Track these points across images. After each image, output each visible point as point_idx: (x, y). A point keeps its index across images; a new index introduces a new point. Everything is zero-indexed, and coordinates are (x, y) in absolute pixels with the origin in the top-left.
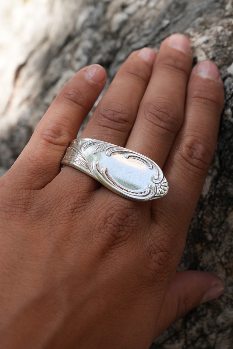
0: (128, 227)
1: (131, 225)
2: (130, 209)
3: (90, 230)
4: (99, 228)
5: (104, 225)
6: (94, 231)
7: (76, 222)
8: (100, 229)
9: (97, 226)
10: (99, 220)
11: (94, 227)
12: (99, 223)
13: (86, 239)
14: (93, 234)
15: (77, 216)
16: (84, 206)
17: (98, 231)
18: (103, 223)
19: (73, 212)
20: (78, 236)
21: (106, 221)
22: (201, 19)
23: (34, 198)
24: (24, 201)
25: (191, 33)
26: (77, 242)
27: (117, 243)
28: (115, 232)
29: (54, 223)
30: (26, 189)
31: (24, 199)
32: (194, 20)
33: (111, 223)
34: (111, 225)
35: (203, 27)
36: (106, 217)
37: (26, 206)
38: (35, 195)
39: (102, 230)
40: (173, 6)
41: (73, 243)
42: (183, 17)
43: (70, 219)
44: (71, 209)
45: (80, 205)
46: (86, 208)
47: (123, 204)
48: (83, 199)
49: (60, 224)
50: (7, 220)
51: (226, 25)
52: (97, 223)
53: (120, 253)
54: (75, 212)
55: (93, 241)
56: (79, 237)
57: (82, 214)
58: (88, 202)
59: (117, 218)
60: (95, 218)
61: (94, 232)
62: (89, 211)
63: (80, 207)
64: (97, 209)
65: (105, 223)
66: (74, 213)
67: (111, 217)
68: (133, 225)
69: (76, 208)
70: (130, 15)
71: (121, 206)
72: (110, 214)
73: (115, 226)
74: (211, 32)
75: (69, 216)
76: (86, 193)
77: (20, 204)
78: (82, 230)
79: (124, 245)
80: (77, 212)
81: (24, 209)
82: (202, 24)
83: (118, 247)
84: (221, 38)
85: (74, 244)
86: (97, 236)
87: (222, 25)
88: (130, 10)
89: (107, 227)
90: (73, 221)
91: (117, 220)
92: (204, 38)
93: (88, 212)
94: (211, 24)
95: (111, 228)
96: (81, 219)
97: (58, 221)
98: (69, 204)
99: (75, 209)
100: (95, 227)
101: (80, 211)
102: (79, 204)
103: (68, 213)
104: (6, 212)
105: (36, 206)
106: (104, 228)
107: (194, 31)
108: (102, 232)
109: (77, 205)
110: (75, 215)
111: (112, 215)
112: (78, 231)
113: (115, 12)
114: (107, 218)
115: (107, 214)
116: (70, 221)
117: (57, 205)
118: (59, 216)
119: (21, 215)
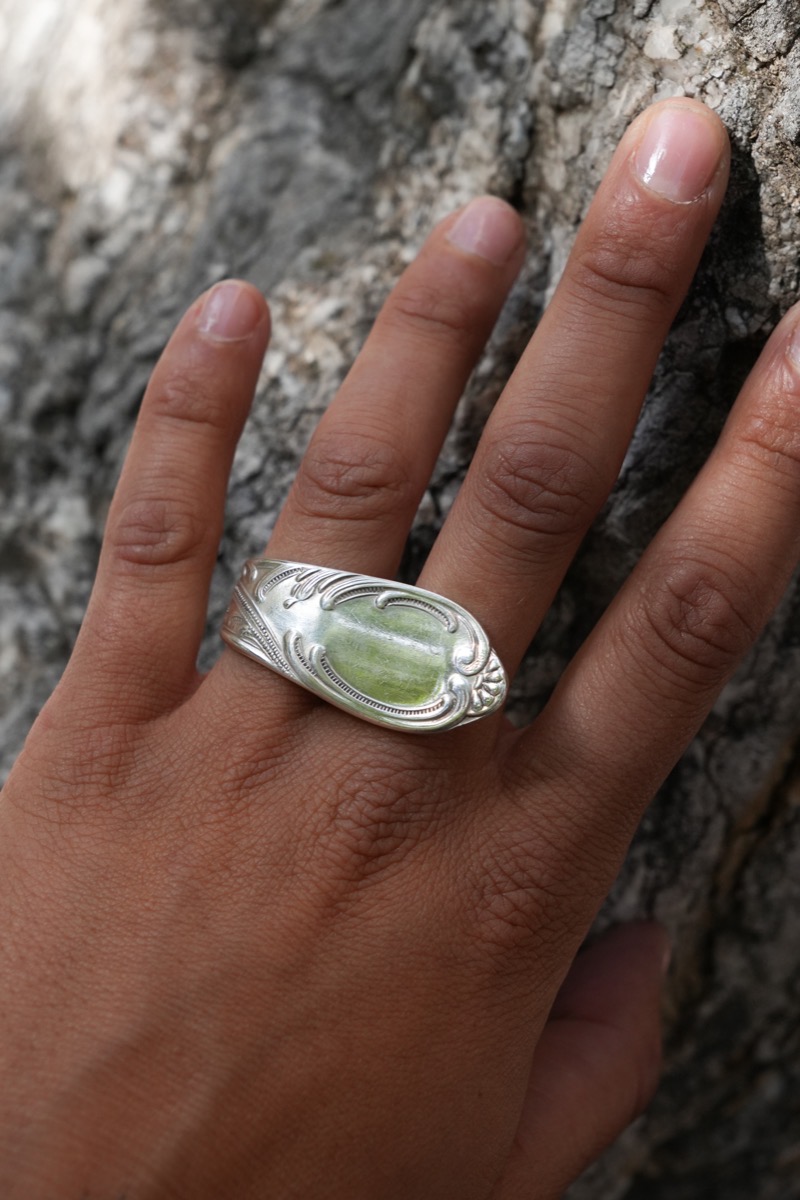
0: (405, 826)
1: (416, 817)
2: (410, 772)
3: (286, 837)
4: (313, 833)
5: (329, 826)
6: (299, 840)
7: (248, 815)
8: (318, 836)
9: (307, 827)
10: (316, 811)
11: (301, 829)
12: (314, 820)
13: (276, 864)
14: (296, 849)
15: (252, 797)
16: (273, 766)
17: (311, 842)
18: (327, 819)
19: (239, 788)
20: (254, 856)
21: (336, 812)
22: (312, 253)
23: (133, 750)
24: (106, 761)
25: (292, 294)
26: (249, 875)
27: (373, 872)
28: (361, 842)
29: (186, 822)
30: (111, 724)
31: (107, 755)
32: (294, 256)
33: (349, 818)
34: (348, 824)
35: (322, 274)
36: (334, 802)
37: (112, 777)
38: (136, 743)
39: (324, 839)
40: (231, 224)
41: (239, 877)
42: (264, 251)
43: (233, 807)
44: (234, 780)
45: (261, 765)
46: (281, 772)
47: (387, 758)
48: (269, 747)
49: (203, 824)
50: (60, 824)
51: (384, 262)
52: (310, 818)
53: (381, 898)
54: (246, 788)
55: (296, 870)
56: (256, 860)
57: (266, 791)
58: (287, 752)
59: (368, 801)
60: (303, 803)
61: (300, 845)
62: (287, 781)
63: (261, 772)
64: (312, 777)
65: (333, 819)
66: (242, 792)
67: (348, 801)
68: (423, 816)
69: (251, 774)
70: (115, 262)
71: (383, 765)
72: (347, 793)
73: (361, 826)
74: (346, 284)
75: (229, 799)
76: (278, 725)
77: (96, 773)
78: (264, 840)
79: (394, 875)
80: (251, 788)
81: (106, 785)
82: (318, 265)
83: (375, 883)
84: (374, 299)
85: (240, 880)
86: (308, 855)
87: (374, 262)
88: (113, 245)
89: (337, 829)
90: (239, 815)
91: (368, 808)
92: (330, 305)
93: (285, 786)
94: (342, 261)
95: (348, 832)
96: (263, 805)
97: (198, 816)
98: (229, 764)
99: (245, 778)
100: (303, 831)
101: (261, 784)
102: (257, 762)
103: (225, 792)
104: (59, 802)
105: (140, 776)
106: (329, 833)
107: (300, 288)
108: (322, 845)
109: (253, 765)
110: (247, 795)
111: (353, 795)
112: (253, 841)
113: (72, 257)
114: (337, 806)
115: (337, 792)
116: (231, 815)
117: (197, 770)
118: (200, 800)
119: (98, 805)
